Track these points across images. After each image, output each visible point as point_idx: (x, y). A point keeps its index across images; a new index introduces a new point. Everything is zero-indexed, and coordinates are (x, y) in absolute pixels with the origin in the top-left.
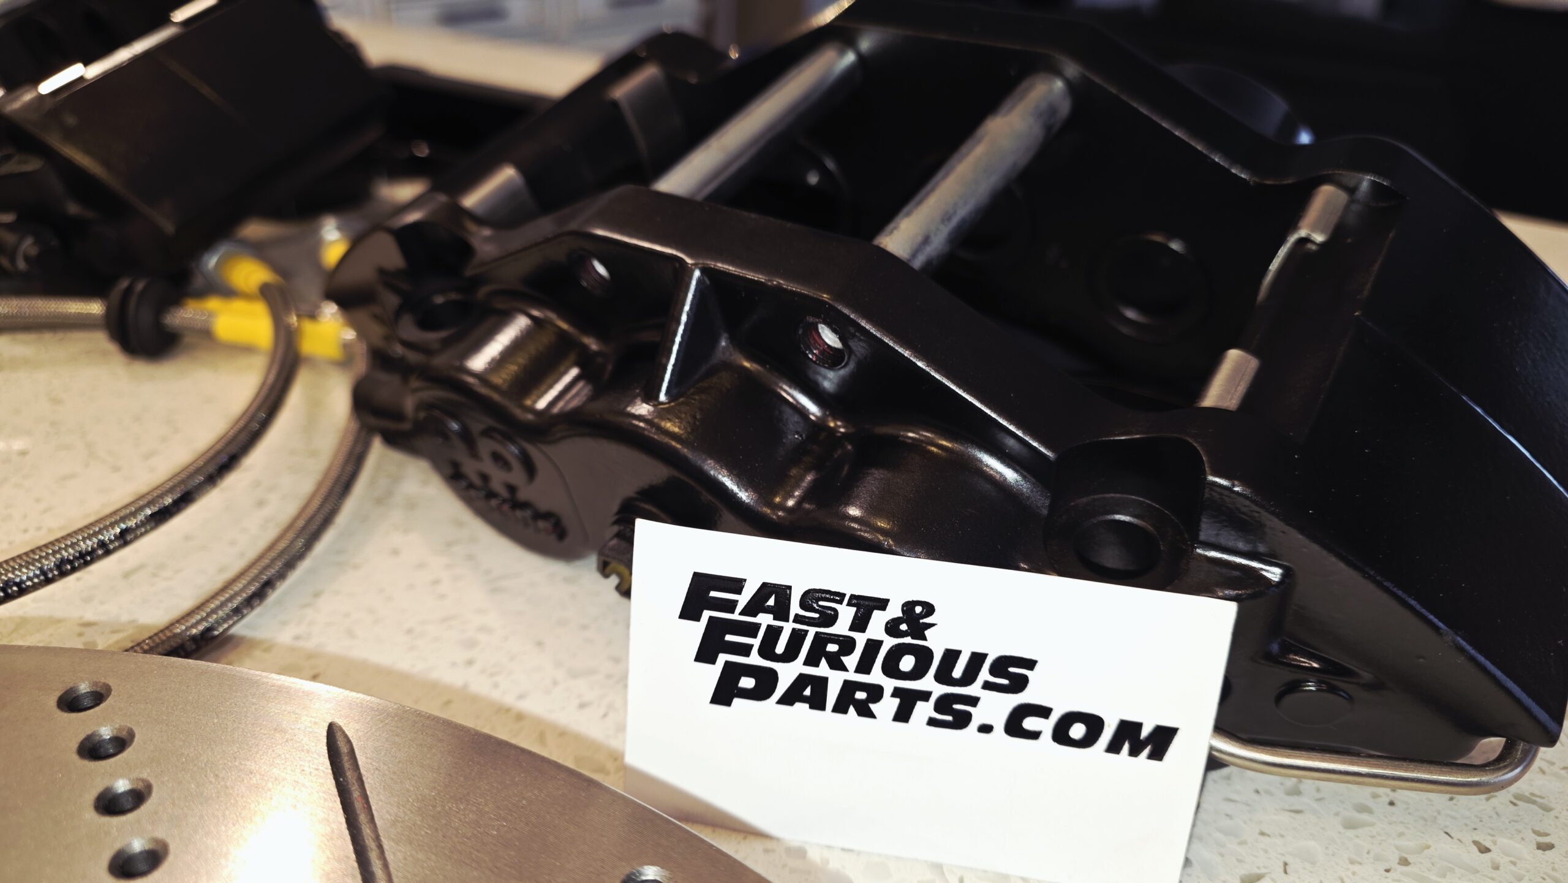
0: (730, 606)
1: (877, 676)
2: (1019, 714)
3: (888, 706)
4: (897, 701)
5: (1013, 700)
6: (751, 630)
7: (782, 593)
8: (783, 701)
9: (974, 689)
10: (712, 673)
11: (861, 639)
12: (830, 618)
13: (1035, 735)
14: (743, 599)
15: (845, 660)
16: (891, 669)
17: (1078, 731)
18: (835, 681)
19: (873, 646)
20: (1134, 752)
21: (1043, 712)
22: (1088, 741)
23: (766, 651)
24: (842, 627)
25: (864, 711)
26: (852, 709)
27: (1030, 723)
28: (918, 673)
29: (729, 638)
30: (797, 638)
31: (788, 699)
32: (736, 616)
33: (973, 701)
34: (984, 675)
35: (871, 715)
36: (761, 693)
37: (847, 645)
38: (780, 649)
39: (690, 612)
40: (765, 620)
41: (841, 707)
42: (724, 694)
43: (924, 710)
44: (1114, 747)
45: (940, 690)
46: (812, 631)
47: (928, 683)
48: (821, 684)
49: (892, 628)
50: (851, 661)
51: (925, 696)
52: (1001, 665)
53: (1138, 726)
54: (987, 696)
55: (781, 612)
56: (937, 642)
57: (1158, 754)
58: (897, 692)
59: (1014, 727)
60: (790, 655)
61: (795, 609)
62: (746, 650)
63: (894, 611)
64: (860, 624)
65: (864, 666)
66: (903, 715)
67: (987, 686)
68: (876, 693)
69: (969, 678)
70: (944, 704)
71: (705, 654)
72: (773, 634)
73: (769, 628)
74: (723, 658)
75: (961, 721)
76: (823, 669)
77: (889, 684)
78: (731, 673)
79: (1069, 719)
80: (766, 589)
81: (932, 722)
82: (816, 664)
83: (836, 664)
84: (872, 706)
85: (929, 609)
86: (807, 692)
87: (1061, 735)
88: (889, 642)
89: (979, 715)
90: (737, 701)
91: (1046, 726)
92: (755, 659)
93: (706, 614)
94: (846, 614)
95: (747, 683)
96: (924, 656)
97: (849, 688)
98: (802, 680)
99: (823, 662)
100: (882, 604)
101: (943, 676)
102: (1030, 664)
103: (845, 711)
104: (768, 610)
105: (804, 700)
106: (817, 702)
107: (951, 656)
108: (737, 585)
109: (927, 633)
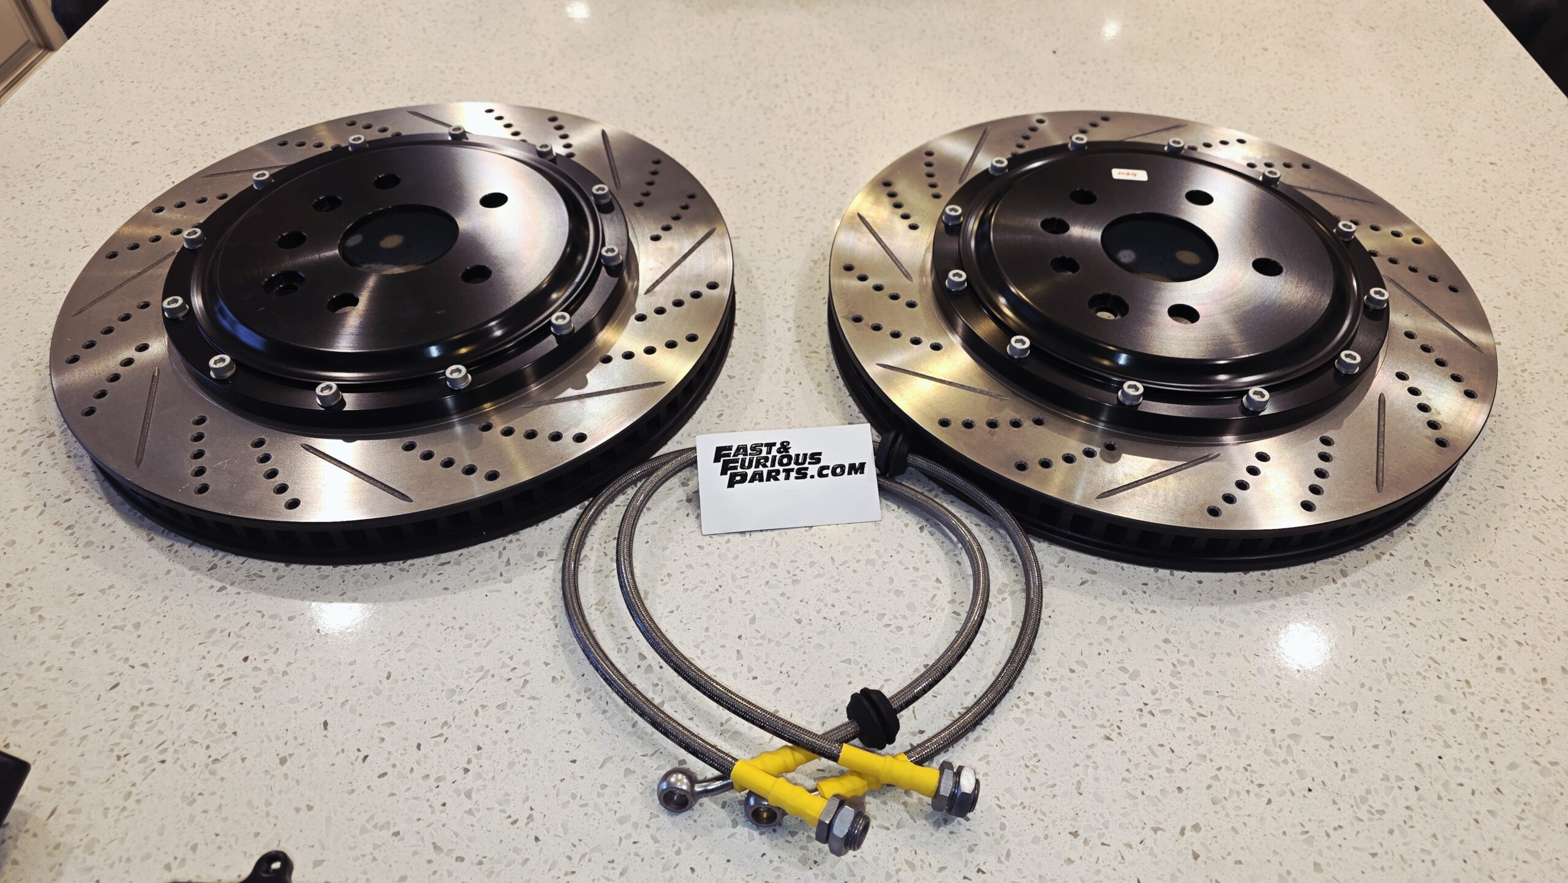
0: (728, 455)
1: (777, 467)
2: (821, 469)
4: (785, 473)
5: (817, 466)
6: (736, 461)
7: (744, 448)
8: (750, 482)
9: (806, 465)
10: (727, 478)
11: (770, 456)
12: (761, 451)
13: (827, 475)
14: (733, 452)
15: (767, 464)
16: (781, 464)
17: (838, 471)
19: (774, 457)
20: (856, 473)
21: (827, 468)
22: (842, 473)
23: (742, 466)
24: (764, 454)
25: (776, 479)
27: (825, 472)
28: (789, 464)
29: (730, 465)
30: (751, 461)
32: (731, 458)
33: (807, 469)
34: (808, 460)
37: (766, 459)
38: (747, 464)
39: (717, 460)
40: (740, 457)
42: (731, 484)
43: (793, 475)
44: (850, 473)
45: (796, 467)
46: (755, 457)
47: (793, 466)
49: (779, 451)
51: (792, 470)
52: (813, 455)
53: (855, 464)
54: (810, 466)
55: (745, 453)
56: (792, 452)
57: (862, 472)
59: (821, 475)
60: (750, 467)
61: (749, 451)
62: (736, 468)
63: (778, 446)
64: (769, 452)
67: (810, 463)
69: (804, 463)
70: (799, 471)
71: (723, 473)
73: (742, 459)
74: (729, 472)
75: (804, 476)
76: (761, 468)
77: (781, 469)
78: (733, 476)
79: (835, 467)
80: (739, 449)
81: (796, 478)
82: (758, 467)
83: (765, 466)
84: (778, 477)
85: (788, 442)
87: (834, 474)
89: (809, 473)
90: (736, 485)
91: (829, 472)
92: (739, 470)
93: (722, 459)
94: (764, 449)
95: (738, 478)
96: (790, 457)
98: (755, 474)
100: (774, 444)
101: (797, 463)
102: (820, 454)
103: (770, 480)
104: (740, 454)
105: (757, 479)
107: (798, 456)
108: (730, 448)
109: (789, 450)
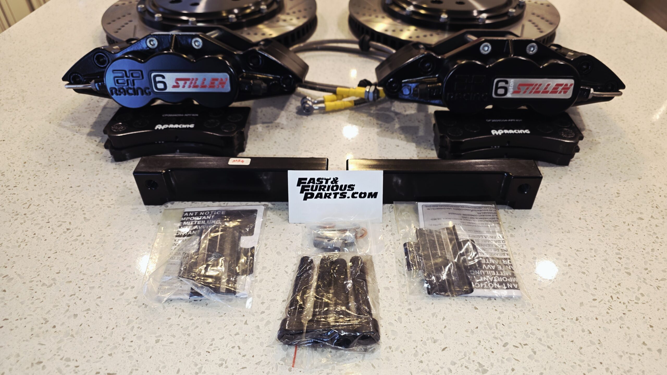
0: (305, 183)
1: (330, 191)
2: (353, 194)
3: (332, 196)
4: (334, 195)
5: (352, 192)
6: (309, 186)
7: (314, 179)
8: (315, 198)
9: (346, 191)
10: (303, 195)
11: (327, 185)
12: (322, 182)
13: (356, 197)
14: (307, 181)
15: (325, 189)
16: (332, 190)
17: (363, 195)
18: (324, 193)
19: (329, 186)
20: (372, 198)
21: (357, 193)
22: (364, 197)
23: (312, 190)
24: (324, 184)
25: (329, 197)
26: (327, 198)
27: (355, 195)
28: (337, 190)
29: (305, 188)
30: (317, 186)
31: (316, 198)
32: (306, 184)
33: (346, 193)
34: (347, 188)
35: (330, 198)
36: (311, 197)
37: (325, 187)
38: (314, 189)
39: (298, 185)
40: (311, 184)
41: (325, 198)
42: (305, 199)
43: (338, 196)
44: (369, 197)
45: (341, 192)
46: (319, 185)
47: (338, 191)
48: (321, 194)
49: (332, 183)
50: (326, 189)
51: (338, 193)
52: (350, 186)
53: (372, 193)
54: (348, 192)
55: (314, 183)
56: (339, 184)
57: (375, 197)
58: (334, 193)
59: (353, 196)
60: (316, 190)
61: (316, 182)
62: (308, 190)
63: (332, 180)
64: (327, 183)
65: (328, 190)
66: (335, 197)
67: (348, 190)
68: (330, 194)
69: (345, 189)
70: (341, 194)
71: (302, 192)
72: (313, 186)
73: (312, 186)
74: (305, 192)
75: (344, 197)
76: (321, 191)
77: (332, 192)
78: (306, 194)
79: (361, 193)
80: (311, 179)
81: (340, 198)
82: (320, 191)
83: (324, 190)
84: (330, 196)
85: (337, 178)
86: (319, 196)
87: (360, 197)
88: (332, 185)
89: (347, 195)
90: (308, 199)
91: (357, 195)
92: (310, 191)
93: (301, 185)
94: (324, 181)
95: (309, 196)
96: (337, 186)
97: (326, 194)
98: (318, 194)
99: (321, 190)
100: (330, 179)
101: (341, 190)
102: (354, 186)
103: (326, 198)
104: (311, 183)
105: (319, 197)
106: (321, 197)
107: (342, 186)
108: (306, 179)
109: (338, 182)
